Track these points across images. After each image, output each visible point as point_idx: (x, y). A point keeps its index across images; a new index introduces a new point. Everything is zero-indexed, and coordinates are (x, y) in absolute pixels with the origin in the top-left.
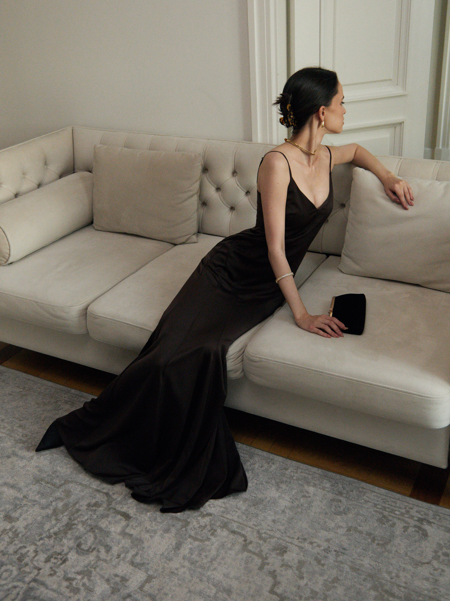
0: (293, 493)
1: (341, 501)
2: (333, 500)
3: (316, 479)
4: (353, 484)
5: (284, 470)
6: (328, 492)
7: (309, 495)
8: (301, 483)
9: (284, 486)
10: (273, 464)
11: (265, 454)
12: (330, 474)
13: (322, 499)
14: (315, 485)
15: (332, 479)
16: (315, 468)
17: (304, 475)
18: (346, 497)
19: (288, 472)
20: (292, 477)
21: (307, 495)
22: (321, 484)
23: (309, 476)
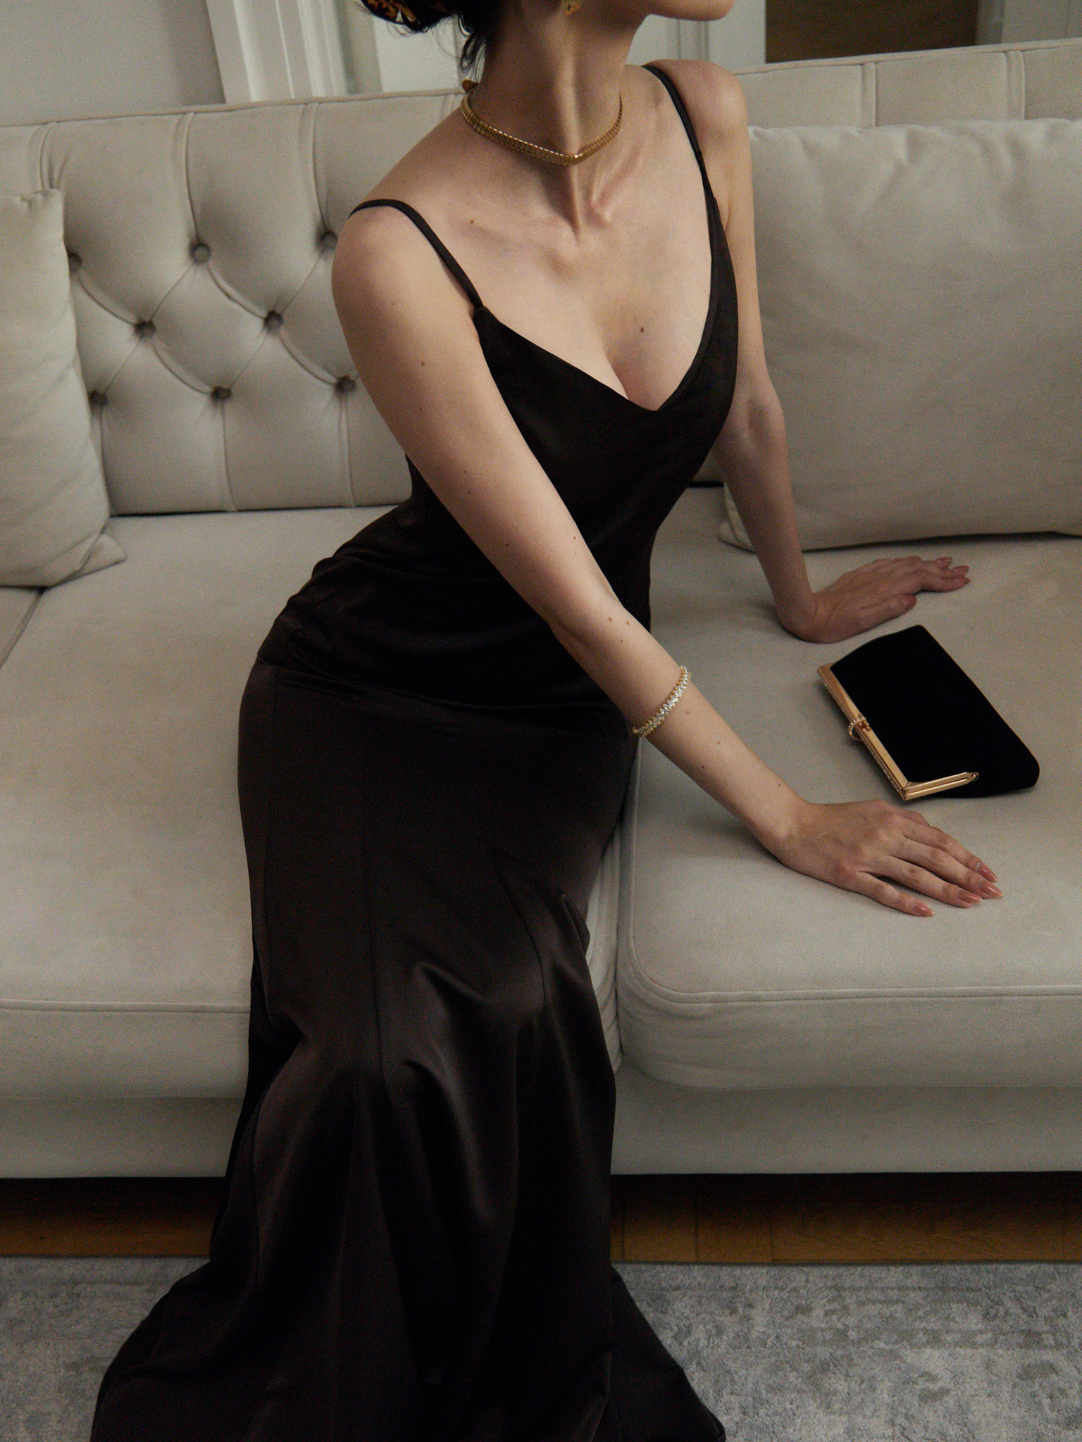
0: (886, 1398)
1: (1054, 1369)
2: (1027, 1374)
3: (921, 1312)
4: (1048, 1287)
5: (800, 1316)
6: (992, 1344)
7: (940, 1384)
8: (888, 1347)
9: (837, 1383)
10: (750, 1306)
11: (697, 1274)
12: (955, 1272)
13: (990, 1383)
14: (935, 1340)
15: (973, 1291)
16: (893, 1268)
17: (873, 1309)
18: (1058, 1346)
19: (816, 1320)
20: (842, 1334)
21: (934, 1387)
22: (951, 1324)
23: (893, 1309)
